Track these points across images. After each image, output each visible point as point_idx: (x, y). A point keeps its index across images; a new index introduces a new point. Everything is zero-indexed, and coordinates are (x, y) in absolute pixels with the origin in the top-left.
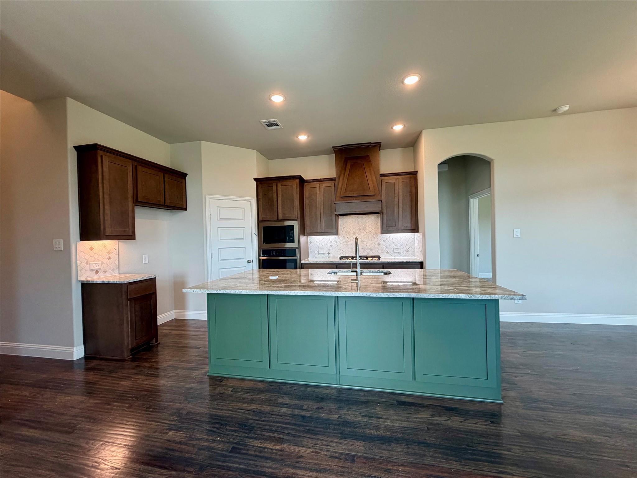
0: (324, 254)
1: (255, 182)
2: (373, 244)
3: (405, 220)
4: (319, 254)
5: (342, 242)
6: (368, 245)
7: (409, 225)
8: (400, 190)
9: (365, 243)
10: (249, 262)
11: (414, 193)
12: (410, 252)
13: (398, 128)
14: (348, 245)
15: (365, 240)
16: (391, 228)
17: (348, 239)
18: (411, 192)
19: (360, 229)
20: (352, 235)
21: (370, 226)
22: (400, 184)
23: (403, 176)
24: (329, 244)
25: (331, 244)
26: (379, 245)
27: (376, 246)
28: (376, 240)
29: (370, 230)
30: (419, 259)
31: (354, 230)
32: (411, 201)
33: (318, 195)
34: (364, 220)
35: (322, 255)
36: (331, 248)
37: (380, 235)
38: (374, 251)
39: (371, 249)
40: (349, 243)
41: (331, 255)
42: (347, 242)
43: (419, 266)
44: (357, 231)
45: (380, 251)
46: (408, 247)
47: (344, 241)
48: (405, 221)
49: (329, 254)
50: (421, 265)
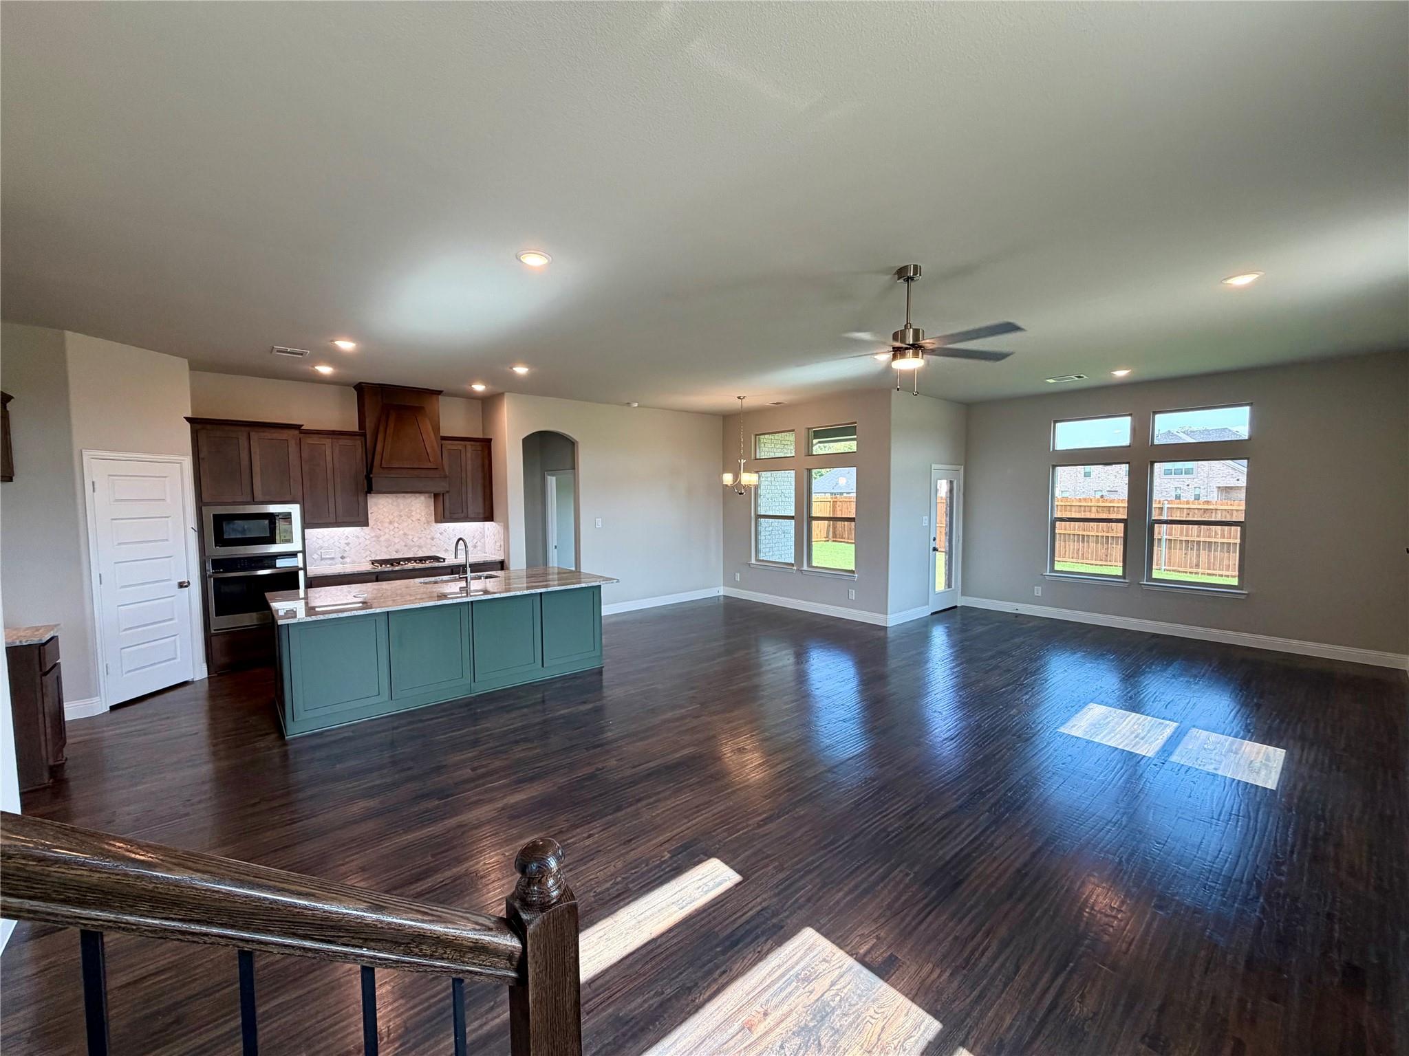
0: (333, 559)
1: (188, 425)
2: (424, 539)
3: (475, 503)
4: (322, 559)
5: (368, 537)
6: (415, 540)
7: (481, 511)
8: (469, 462)
9: (410, 537)
10: (181, 585)
11: (486, 467)
12: (479, 548)
13: (479, 388)
14: (380, 541)
15: (410, 533)
16: (456, 516)
17: (379, 532)
18: (483, 466)
19: (401, 516)
20: (387, 525)
21: (418, 511)
22: (470, 455)
23: (473, 443)
24: (343, 541)
25: (347, 542)
26: (433, 539)
27: (429, 541)
28: (428, 531)
29: (418, 516)
30: (498, 557)
31: (391, 517)
32: (484, 478)
33: (329, 458)
34: (409, 501)
35: (329, 562)
36: (347, 548)
37: (434, 524)
38: (424, 549)
39: (420, 547)
40: (382, 539)
41: (348, 560)
42: (378, 537)
43: (499, 566)
44: (396, 519)
45: (434, 549)
46: (475, 541)
47: (373, 534)
48: (476, 506)
49: (342, 558)
50: (502, 565)
